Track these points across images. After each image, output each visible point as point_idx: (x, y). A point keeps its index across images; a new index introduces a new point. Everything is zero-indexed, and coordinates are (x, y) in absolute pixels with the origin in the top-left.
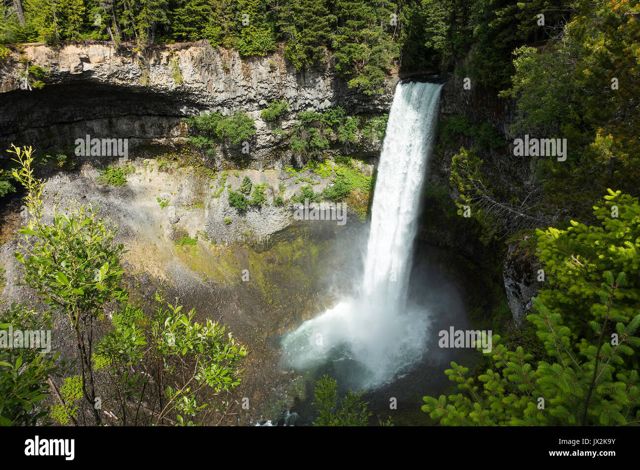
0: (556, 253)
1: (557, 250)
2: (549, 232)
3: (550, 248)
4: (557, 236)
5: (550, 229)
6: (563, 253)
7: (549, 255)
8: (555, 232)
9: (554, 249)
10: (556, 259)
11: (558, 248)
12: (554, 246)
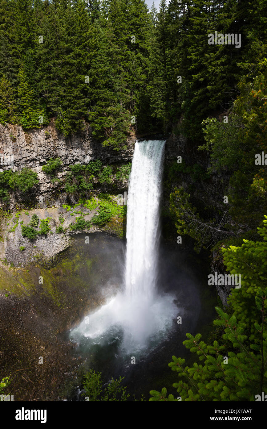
0: (236, 263)
1: (236, 261)
2: (230, 248)
3: (231, 260)
4: (235, 251)
5: (231, 246)
6: (241, 263)
7: (231, 266)
8: (234, 248)
9: (234, 261)
10: (237, 268)
11: (237, 260)
12: (234, 259)
